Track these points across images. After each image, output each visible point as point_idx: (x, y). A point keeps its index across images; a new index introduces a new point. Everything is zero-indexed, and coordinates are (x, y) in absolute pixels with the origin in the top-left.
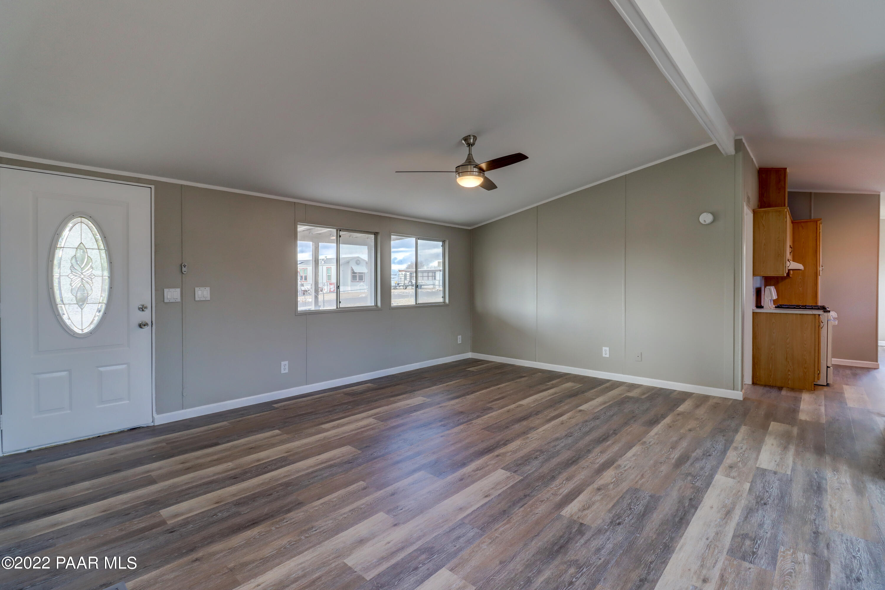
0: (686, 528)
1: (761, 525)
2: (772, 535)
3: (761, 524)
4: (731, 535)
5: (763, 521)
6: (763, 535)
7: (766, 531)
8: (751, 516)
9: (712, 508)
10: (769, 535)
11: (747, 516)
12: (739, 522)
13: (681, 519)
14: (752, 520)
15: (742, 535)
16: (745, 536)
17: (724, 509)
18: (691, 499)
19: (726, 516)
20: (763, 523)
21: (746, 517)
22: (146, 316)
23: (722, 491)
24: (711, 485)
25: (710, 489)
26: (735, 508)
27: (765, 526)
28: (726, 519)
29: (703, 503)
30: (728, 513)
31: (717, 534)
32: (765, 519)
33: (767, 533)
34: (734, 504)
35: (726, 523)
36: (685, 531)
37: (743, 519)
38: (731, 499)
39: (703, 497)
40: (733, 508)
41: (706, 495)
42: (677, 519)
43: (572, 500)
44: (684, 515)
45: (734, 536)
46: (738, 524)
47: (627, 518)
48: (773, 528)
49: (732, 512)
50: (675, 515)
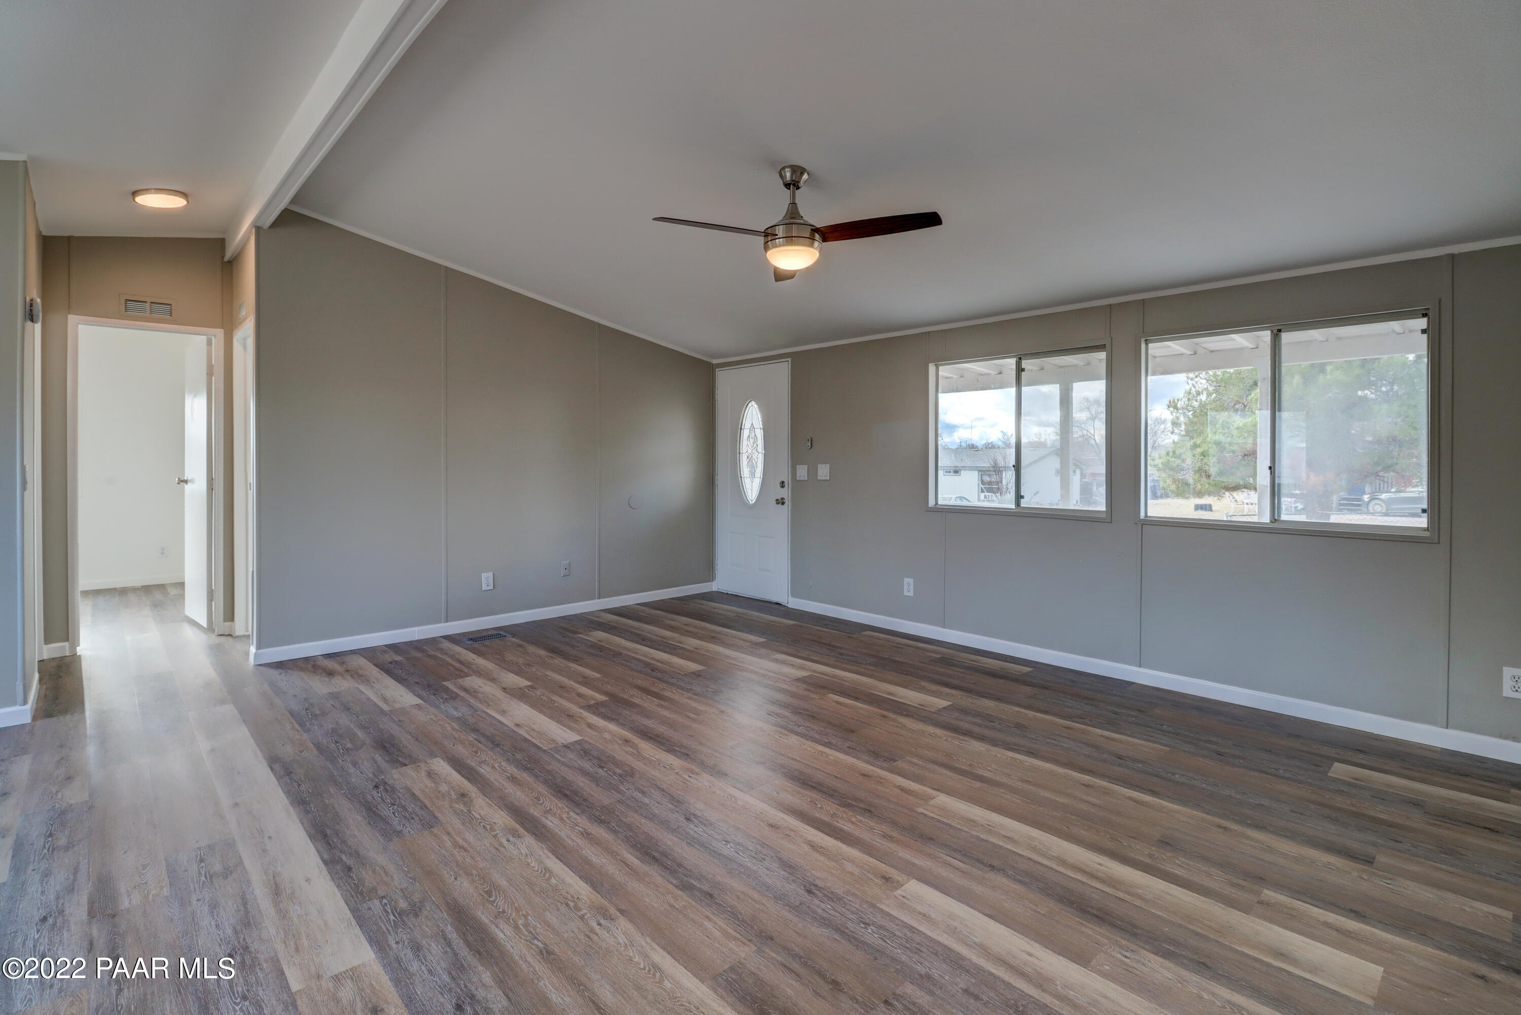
0: (306, 831)
1: (214, 906)
2: (190, 902)
3: (215, 908)
4: (247, 862)
5: (216, 917)
6: (201, 892)
7: (201, 902)
8: (239, 910)
9: (307, 881)
10: (194, 898)
11: (245, 907)
12: (250, 887)
13: (325, 836)
14: (233, 905)
15: (231, 872)
16: (227, 873)
17: (289, 891)
18: (350, 869)
19: (276, 885)
20: (213, 912)
21: (245, 904)
22: (785, 493)
23: (326, 924)
24: (354, 922)
25: (348, 912)
26: (275, 906)
27: (206, 908)
28: (272, 878)
29: (328, 877)
30: (276, 891)
31: (264, 851)
32: (213, 923)
33: (198, 900)
34: (283, 914)
35: (266, 873)
36: (305, 828)
37: (248, 897)
38: (295, 920)
39: (338, 886)
40: (276, 904)
41: (338, 894)
42: (328, 832)
43: (459, 771)
44: (328, 842)
45: (241, 862)
46: (249, 882)
47: (380, 795)
48: (193, 914)
49: (273, 895)
50: (337, 834)
